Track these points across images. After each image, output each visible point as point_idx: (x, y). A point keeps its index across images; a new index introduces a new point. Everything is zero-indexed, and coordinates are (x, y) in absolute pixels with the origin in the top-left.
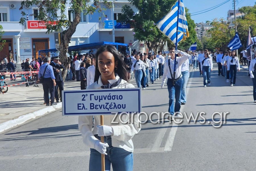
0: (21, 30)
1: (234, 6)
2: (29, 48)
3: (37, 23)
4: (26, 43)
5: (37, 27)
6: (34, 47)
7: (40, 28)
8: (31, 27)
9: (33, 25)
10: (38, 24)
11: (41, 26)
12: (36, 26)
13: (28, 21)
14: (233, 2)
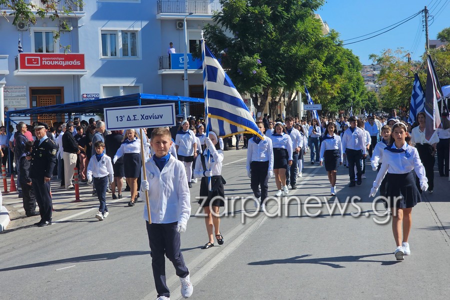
0: (7, 72)
1: (425, 27)
2: (24, 107)
3: (39, 58)
4: (18, 96)
5: (39, 65)
6: (34, 104)
7: (43, 67)
8: (27, 65)
9: (30, 61)
10: (42, 60)
11: (46, 63)
12: (38, 63)
13: (21, 53)
14: (424, 19)
